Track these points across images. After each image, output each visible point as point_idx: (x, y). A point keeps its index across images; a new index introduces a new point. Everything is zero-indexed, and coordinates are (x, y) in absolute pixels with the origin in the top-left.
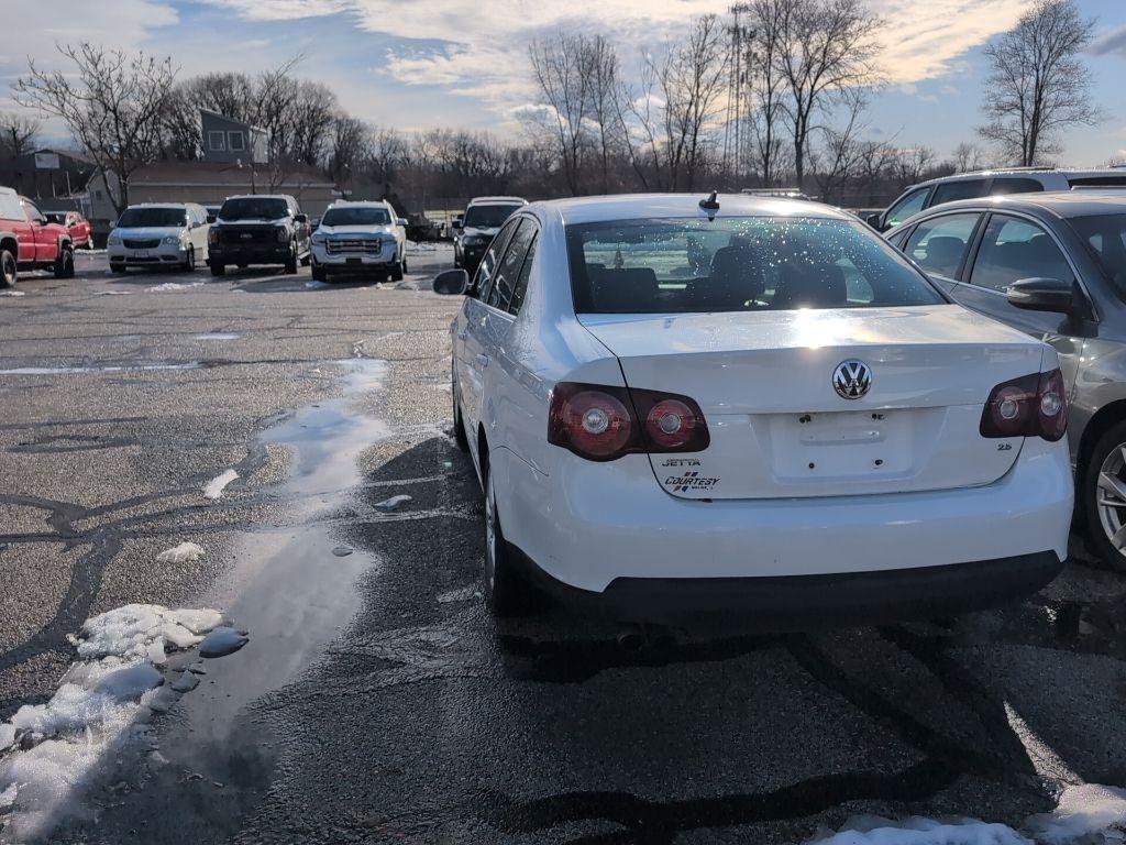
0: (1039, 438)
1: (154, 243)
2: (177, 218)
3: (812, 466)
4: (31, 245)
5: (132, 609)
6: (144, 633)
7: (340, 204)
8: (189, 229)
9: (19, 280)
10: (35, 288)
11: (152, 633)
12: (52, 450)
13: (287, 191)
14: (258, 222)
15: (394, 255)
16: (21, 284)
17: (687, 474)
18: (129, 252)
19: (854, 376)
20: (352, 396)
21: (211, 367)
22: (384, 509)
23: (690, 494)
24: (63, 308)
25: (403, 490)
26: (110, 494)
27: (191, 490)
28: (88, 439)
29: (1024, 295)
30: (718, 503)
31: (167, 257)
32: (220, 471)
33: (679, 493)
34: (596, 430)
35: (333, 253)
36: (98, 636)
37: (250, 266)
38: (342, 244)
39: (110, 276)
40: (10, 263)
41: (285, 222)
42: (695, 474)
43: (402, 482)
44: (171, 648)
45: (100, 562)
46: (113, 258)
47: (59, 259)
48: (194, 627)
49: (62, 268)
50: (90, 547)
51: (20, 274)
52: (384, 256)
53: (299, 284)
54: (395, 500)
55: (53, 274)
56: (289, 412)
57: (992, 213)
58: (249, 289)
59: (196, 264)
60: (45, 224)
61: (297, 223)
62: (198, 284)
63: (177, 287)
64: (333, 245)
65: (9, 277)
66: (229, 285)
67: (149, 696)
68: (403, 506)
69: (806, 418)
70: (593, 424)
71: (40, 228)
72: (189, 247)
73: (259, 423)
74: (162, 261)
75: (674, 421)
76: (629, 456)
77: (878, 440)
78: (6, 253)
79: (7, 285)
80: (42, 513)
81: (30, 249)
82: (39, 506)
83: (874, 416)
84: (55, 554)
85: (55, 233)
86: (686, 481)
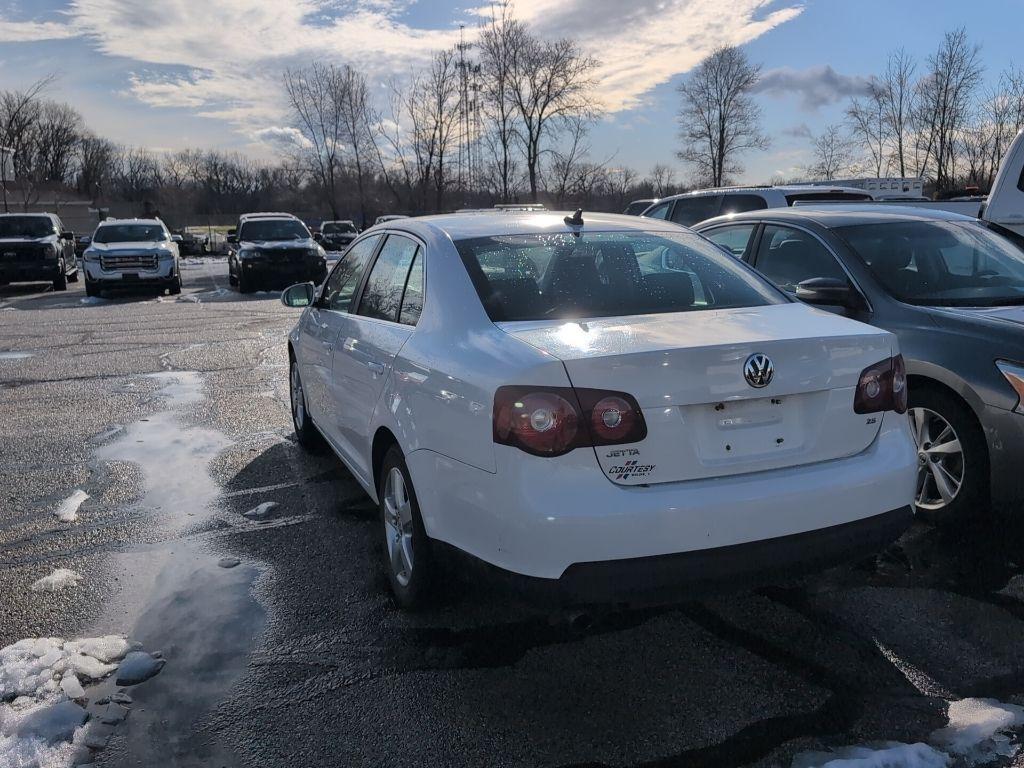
0: (893, 412)
3: (728, 448)
5: (27, 644)
6: (50, 668)
7: (110, 222)
11: (58, 667)
13: (48, 209)
14: (22, 240)
15: (172, 269)
17: (628, 463)
19: (761, 367)
20: (178, 407)
21: (13, 386)
22: (255, 517)
23: (631, 481)
25: (267, 497)
27: (41, 515)
29: (811, 292)
32: (67, 493)
33: (622, 481)
34: (542, 429)
35: (108, 269)
37: (11, 284)
38: (117, 260)
41: (54, 240)
42: (635, 463)
43: (264, 489)
44: (85, 680)
48: (103, 656)
52: (162, 270)
53: (73, 300)
54: (263, 507)
56: (119, 428)
57: (766, 224)
58: (21, 306)
61: (63, 240)
64: (108, 261)
67: (81, 733)
68: (271, 513)
69: (720, 406)
70: (539, 423)
73: (92, 441)
75: (614, 416)
76: (577, 450)
77: (777, 422)
83: (772, 401)
86: (628, 470)
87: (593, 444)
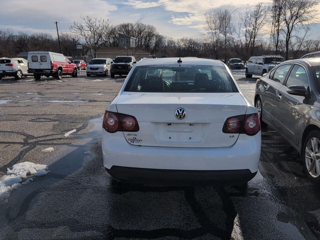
0: (245, 134)
1: (97, 69)
2: (104, 62)
3: (170, 138)
4: (66, 69)
5: (26, 163)
6: (24, 169)
8: (107, 65)
9: (62, 78)
10: (66, 80)
11: (26, 170)
12: (38, 121)
13: (132, 55)
14: (123, 63)
16: (63, 79)
17: (134, 138)
18: (91, 71)
19: (181, 113)
21: (91, 102)
23: (135, 143)
24: (68, 85)
26: (42, 133)
27: (62, 134)
28: (48, 119)
29: (290, 90)
30: (143, 147)
31: (100, 72)
32: (72, 129)
33: (132, 143)
36: (14, 169)
37: (122, 75)
39: (86, 77)
40: (60, 73)
41: (130, 64)
42: (136, 138)
45: (27, 151)
46: (87, 73)
47: (73, 73)
48: (37, 169)
49: (74, 75)
50: (28, 146)
51: (62, 76)
55: (72, 76)
57: (295, 64)
58: (117, 82)
59: (108, 74)
60: (70, 63)
62: (106, 80)
63: (100, 80)
65: (60, 77)
66: (113, 80)
67: (14, 186)
69: (170, 124)
70: (111, 123)
71: (69, 64)
72: (106, 70)
74: (99, 73)
76: (118, 132)
77: (192, 132)
78: (60, 71)
79: (59, 79)
80: (24, 137)
81: (66, 70)
82: (25, 135)
83: (190, 125)
84: (20, 148)
85: (73, 66)
86: (133, 140)
87: (123, 131)
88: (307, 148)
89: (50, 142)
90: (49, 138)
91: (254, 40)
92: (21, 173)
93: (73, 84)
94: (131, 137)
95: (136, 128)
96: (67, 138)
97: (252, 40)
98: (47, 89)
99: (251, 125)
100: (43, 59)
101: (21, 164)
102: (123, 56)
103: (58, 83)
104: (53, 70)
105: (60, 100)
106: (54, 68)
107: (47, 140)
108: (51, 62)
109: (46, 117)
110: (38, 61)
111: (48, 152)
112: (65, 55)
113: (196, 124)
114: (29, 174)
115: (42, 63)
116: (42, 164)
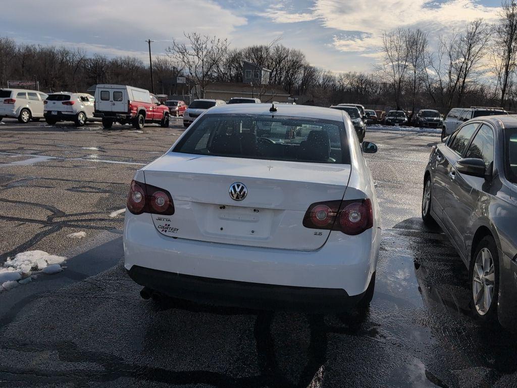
0: (341, 233)
2: (211, 105)
3: (222, 229)
4: (152, 113)
5: (36, 252)
9: (145, 127)
10: (149, 131)
11: (32, 262)
12: (80, 191)
13: (261, 97)
16: (146, 129)
17: (166, 225)
23: (168, 233)
24: (150, 139)
26: (80, 209)
27: (107, 213)
30: (180, 240)
33: (164, 233)
34: (138, 202)
36: (16, 259)
39: (183, 128)
40: (142, 120)
42: (169, 225)
45: (45, 234)
46: (184, 121)
47: (163, 120)
49: (164, 123)
50: (50, 227)
51: (145, 125)
55: (160, 125)
57: (483, 124)
60: (159, 105)
65: (141, 125)
67: (7, 283)
69: (223, 207)
70: (138, 199)
71: (157, 107)
76: (144, 214)
77: (255, 222)
78: (141, 115)
79: (139, 128)
80: (50, 213)
81: (151, 115)
82: (52, 211)
83: (255, 210)
84: (37, 228)
85: (163, 109)
86: (166, 228)
87: (151, 212)
88: (476, 264)
89: (84, 224)
90: (86, 217)
91: (464, 81)
92: (23, 266)
93: (157, 138)
94: (163, 223)
95: (169, 210)
96: (113, 220)
97: (461, 80)
98: (115, 143)
99: (355, 218)
100: (118, 97)
101: (29, 252)
102: (242, 98)
103: (136, 135)
104: (131, 114)
105: (126, 161)
106: (132, 111)
107: (82, 220)
108: (129, 101)
109: (94, 185)
110: (110, 100)
111: (77, 238)
112: (152, 91)
113: (263, 209)
114: (35, 269)
115: (115, 102)
116: (61, 255)
